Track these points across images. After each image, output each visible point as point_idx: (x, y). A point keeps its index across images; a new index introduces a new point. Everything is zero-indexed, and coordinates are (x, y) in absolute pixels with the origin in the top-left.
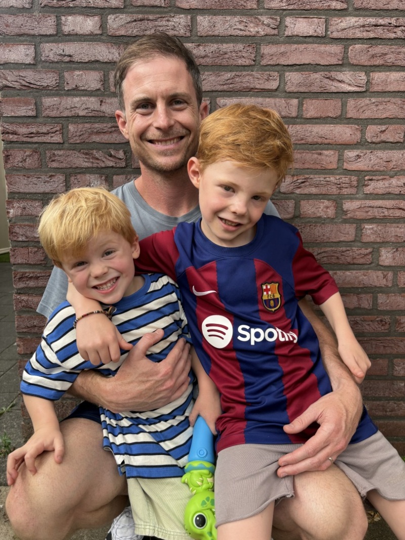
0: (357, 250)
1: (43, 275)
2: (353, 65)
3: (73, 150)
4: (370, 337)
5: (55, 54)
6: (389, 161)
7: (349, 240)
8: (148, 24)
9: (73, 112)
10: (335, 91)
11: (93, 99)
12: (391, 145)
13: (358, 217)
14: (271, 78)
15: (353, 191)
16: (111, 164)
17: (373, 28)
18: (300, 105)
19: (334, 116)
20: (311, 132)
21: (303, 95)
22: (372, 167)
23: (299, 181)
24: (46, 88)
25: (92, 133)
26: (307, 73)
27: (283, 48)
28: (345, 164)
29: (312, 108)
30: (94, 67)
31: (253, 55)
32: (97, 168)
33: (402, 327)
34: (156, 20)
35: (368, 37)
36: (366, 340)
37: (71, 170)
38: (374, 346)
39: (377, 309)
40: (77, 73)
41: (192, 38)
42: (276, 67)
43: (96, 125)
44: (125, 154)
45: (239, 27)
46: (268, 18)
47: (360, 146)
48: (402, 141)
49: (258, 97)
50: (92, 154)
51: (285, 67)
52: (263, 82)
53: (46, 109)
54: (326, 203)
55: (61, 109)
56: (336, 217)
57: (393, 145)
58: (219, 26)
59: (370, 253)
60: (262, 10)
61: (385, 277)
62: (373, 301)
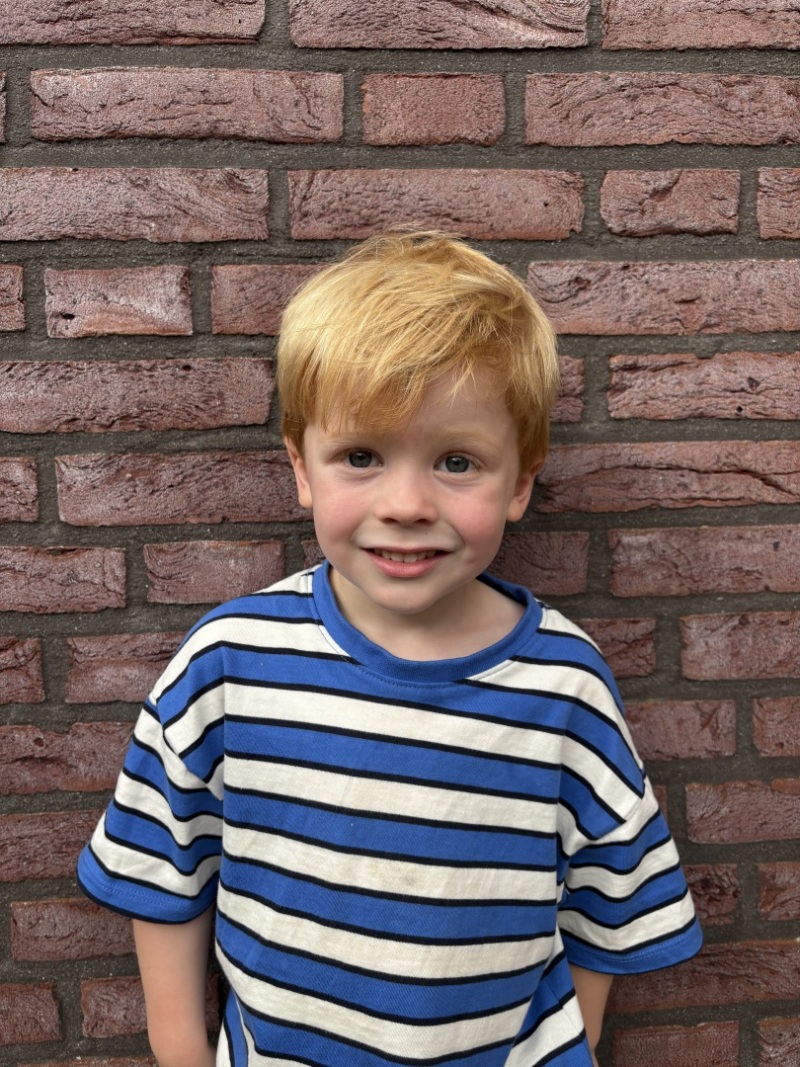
6: (691, 301)
10: (478, 45)
12: (694, 241)
13: (594, 506)
18: (352, 97)
19: (481, 137)
20: (398, 195)
21: (359, 60)
22: (632, 322)
29: (396, 107)
33: (783, 904)
38: (685, 980)
39: (687, 840)
47: (583, 248)
48: (732, 225)
52: (203, 12)
57: (702, 241)
59: (649, 636)
61: (708, 720)
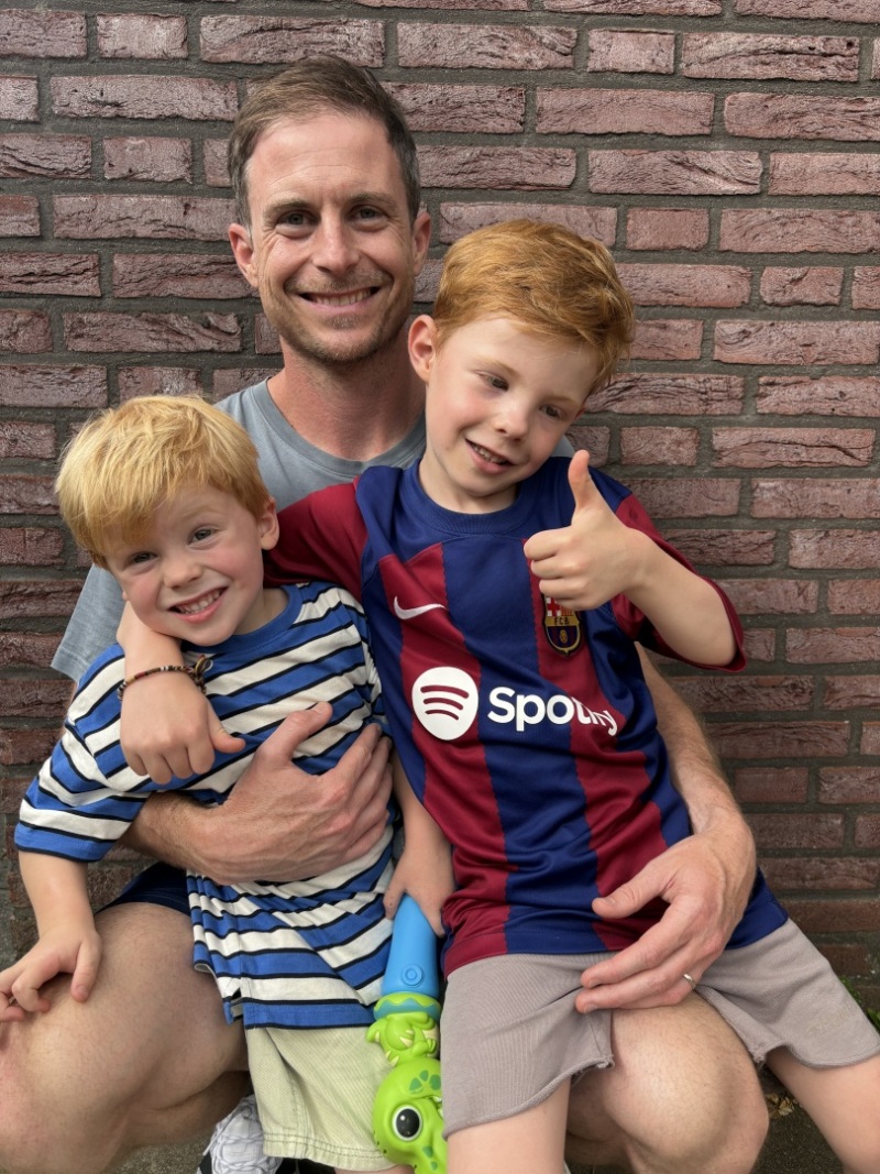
0: (743, 534)
1: (57, 588)
2: (733, 136)
3: (124, 312)
4: (771, 720)
5: (84, 100)
6: (810, 345)
7: (726, 513)
8: (289, 38)
9: (123, 229)
10: (696, 193)
11: (167, 201)
12: (814, 309)
13: (746, 464)
14: (558, 161)
15: (735, 407)
16: (209, 344)
17: (777, 57)
18: (622, 221)
19: (694, 246)
20: (644, 280)
21: (626, 200)
22: (774, 357)
23: (618, 386)
24: (61, 175)
25: (166, 276)
26: (635, 151)
27: (583, 98)
28: (717, 349)
29: (647, 228)
30: (169, 131)
31: (519, 112)
32: (179, 352)
33: (838, 700)
34: (307, 29)
35: (765, 78)
36: (763, 728)
37: (119, 357)
38: (779, 741)
39: (785, 662)
40: (133, 142)
41: (386, 70)
42: (569, 138)
43: (176, 259)
44: (239, 322)
45: (490, 50)
46: (552, 31)
47: (748, 312)
48: (836, 301)
49: (530, 201)
50: (166, 322)
51: (589, 139)
52: (540, 171)
53: (63, 221)
54: (677, 433)
55: (97, 221)
56: (698, 464)
57: (818, 309)
58: (446, 46)
59: (771, 541)
60: (537, 14)
61: (801, 592)
62: (777, 645)
